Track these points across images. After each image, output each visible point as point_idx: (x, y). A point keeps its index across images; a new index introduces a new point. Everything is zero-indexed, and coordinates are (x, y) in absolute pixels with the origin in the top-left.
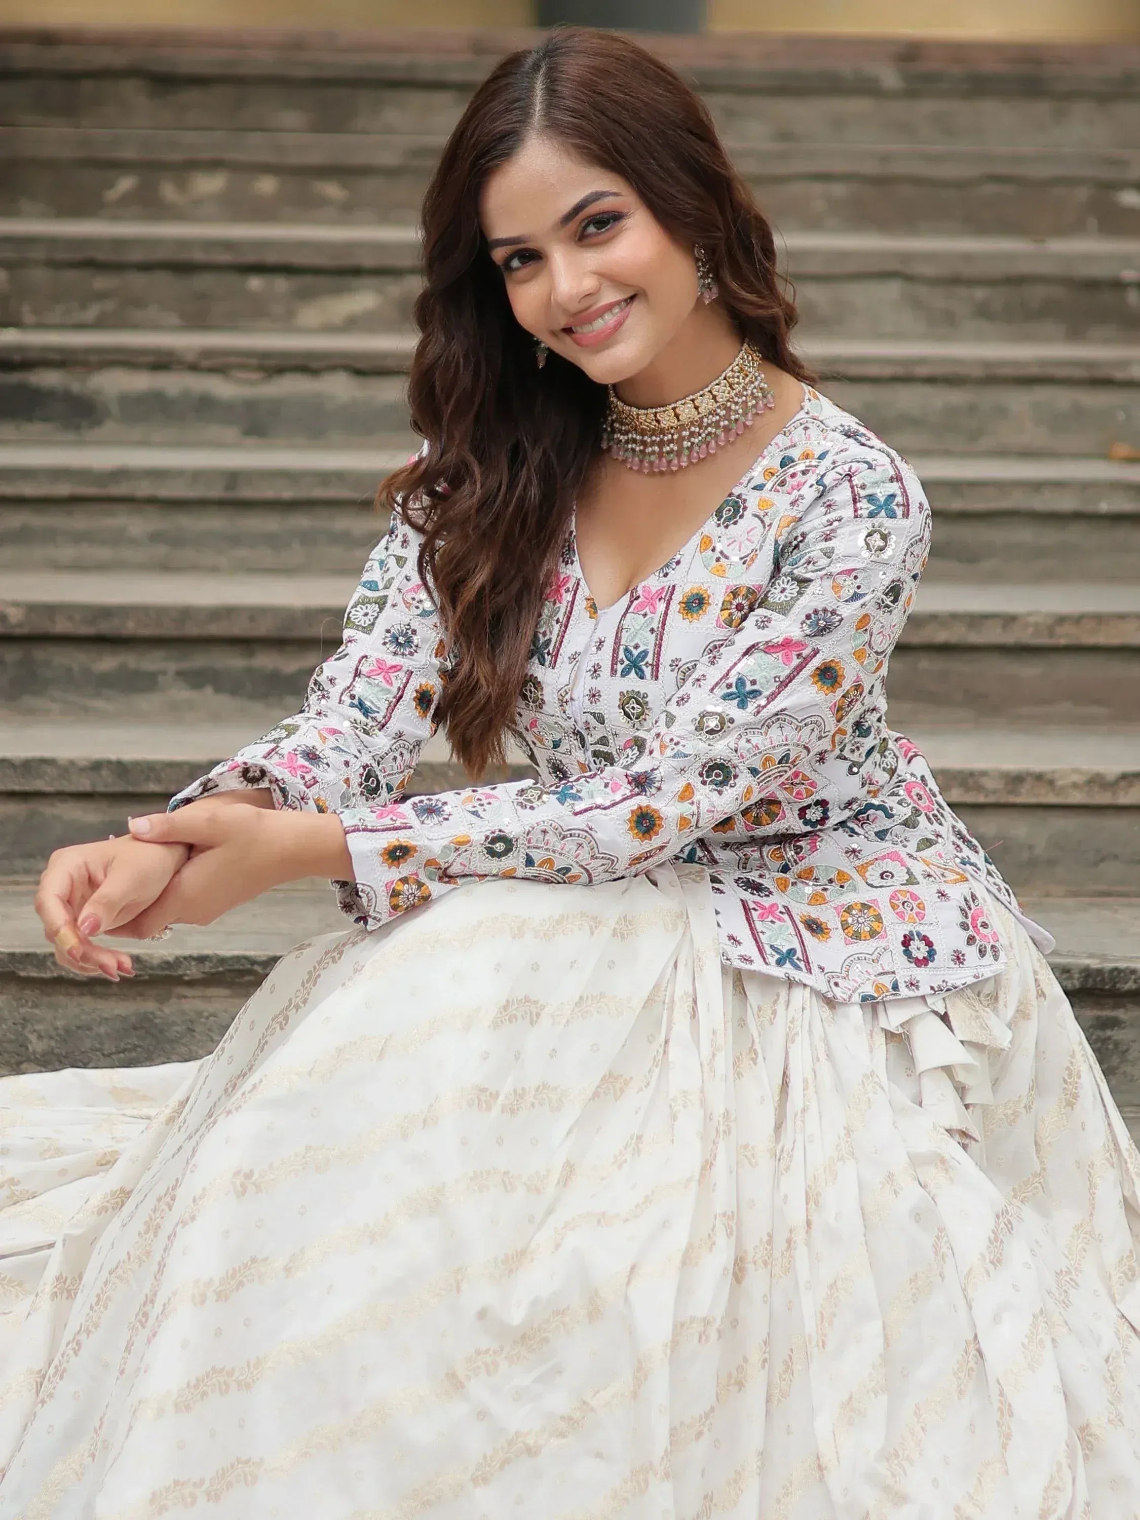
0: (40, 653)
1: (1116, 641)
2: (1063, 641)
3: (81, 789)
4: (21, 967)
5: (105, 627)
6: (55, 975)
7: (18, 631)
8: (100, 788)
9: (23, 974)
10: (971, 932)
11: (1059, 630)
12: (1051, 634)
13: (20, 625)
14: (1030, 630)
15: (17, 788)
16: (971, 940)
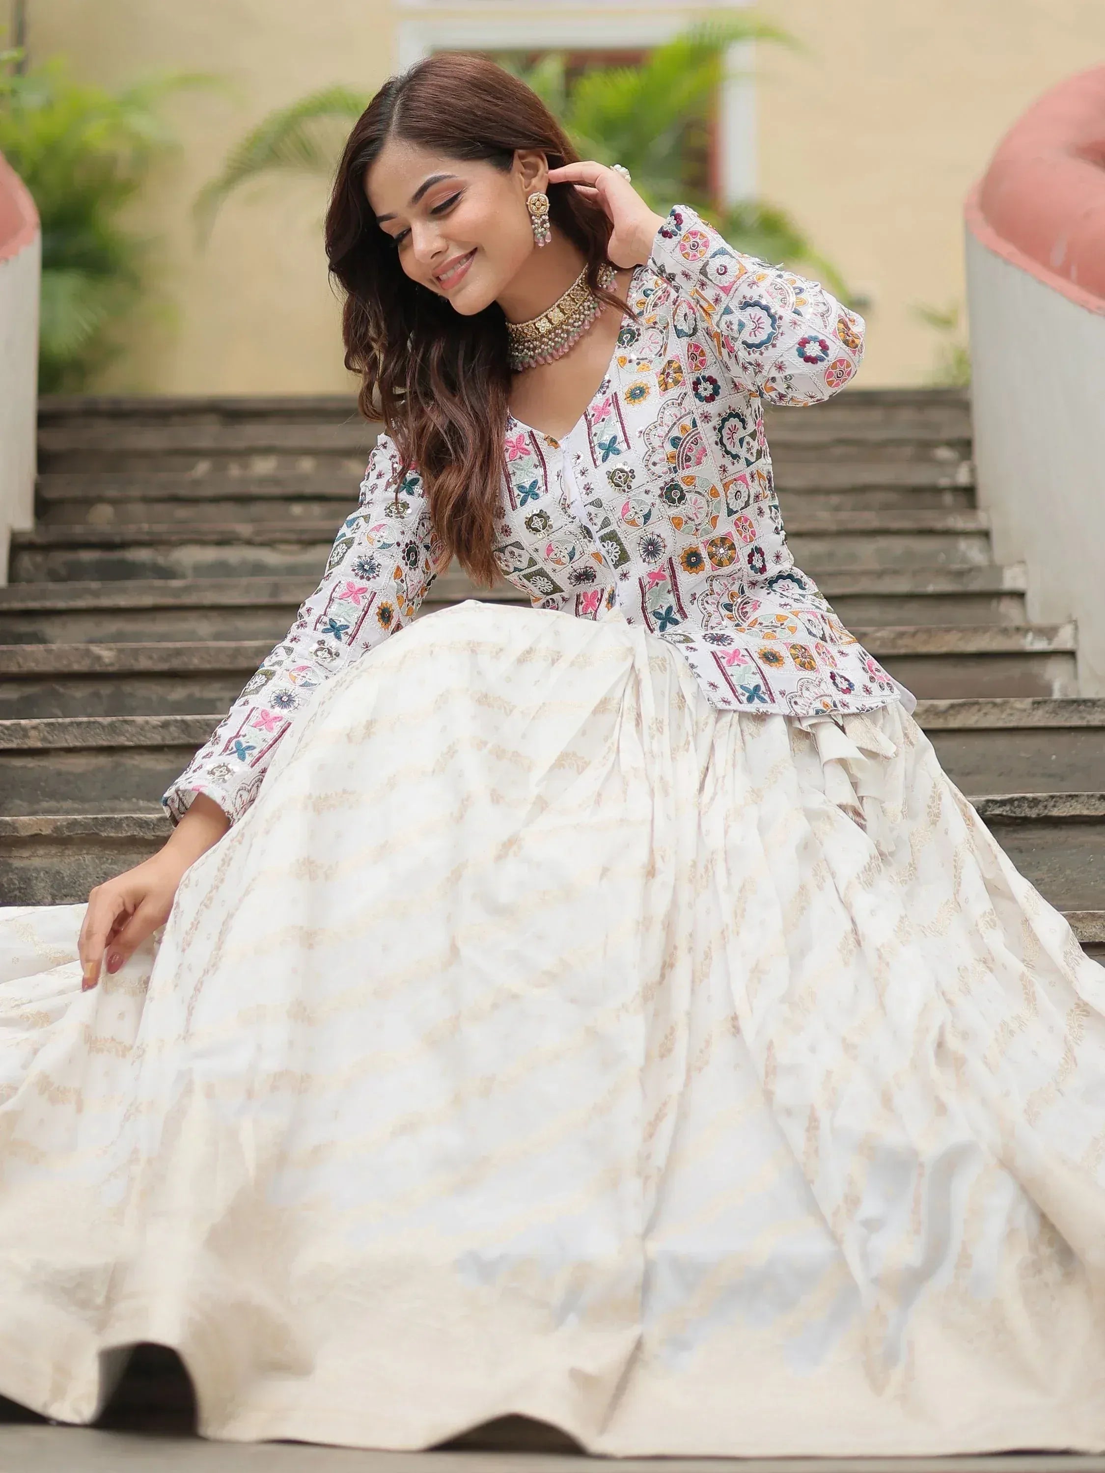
0: (128, 687)
1: (944, 649)
2: (903, 651)
3: (155, 743)
4: (103, 829)
5: (176, 664)
6: (129, 834)
7: (111, 669)
8: (169, 742)
9: (104, 834)
10: (870, 674)
11: (900, 642)
12: (894, 646)
13: (112, 664)
14: (878, 643)
15: (105, 743)
16: (872, 679)
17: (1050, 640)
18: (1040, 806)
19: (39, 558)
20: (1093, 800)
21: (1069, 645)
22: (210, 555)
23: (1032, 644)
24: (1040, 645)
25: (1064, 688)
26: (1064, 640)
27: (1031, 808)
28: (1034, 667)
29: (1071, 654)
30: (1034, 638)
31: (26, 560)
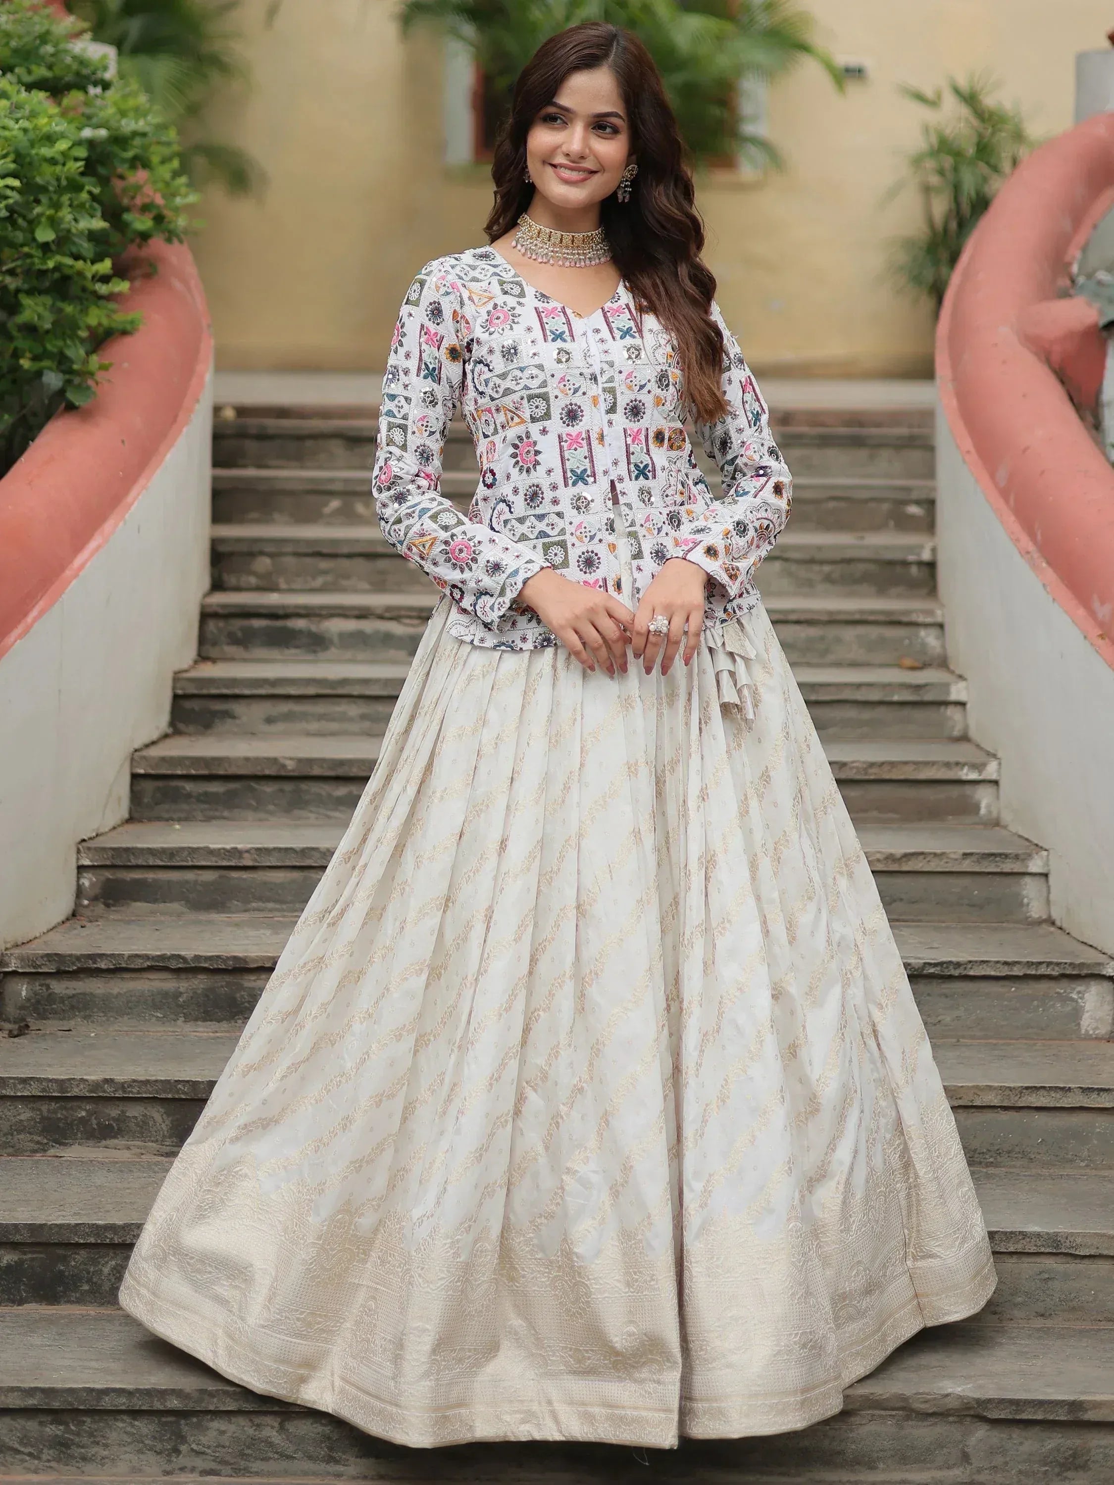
0: (304, 786)
1: (902, 777)
2: (872, 777)
5: (340, 772)
7: (292, 774)
11: (871, 771)
12: (867, 773)
13: (293, 771)
14: (854, 771)
15: (298, 864)
17: (980, 772)
18: (962, 967)
19: (221, 624)
20: (998, 965)
21: (994, 777)
22: (351, 625)
23: (967, 775)
24: (973, 776)
25: (988, 806)
26: (991, 771)
27: (955, 969)
28: (968, 789)
29: (996, 783)
30: (969, 770)
31: (212, 625)
